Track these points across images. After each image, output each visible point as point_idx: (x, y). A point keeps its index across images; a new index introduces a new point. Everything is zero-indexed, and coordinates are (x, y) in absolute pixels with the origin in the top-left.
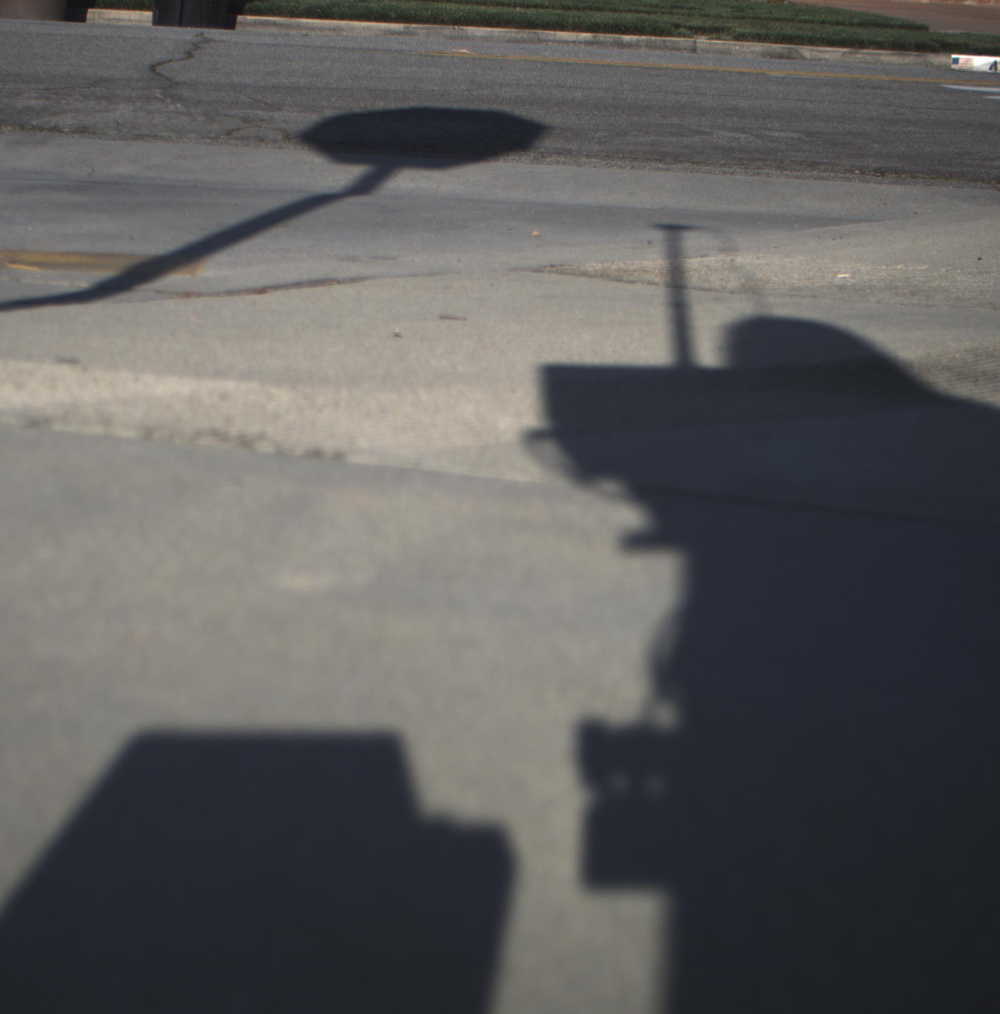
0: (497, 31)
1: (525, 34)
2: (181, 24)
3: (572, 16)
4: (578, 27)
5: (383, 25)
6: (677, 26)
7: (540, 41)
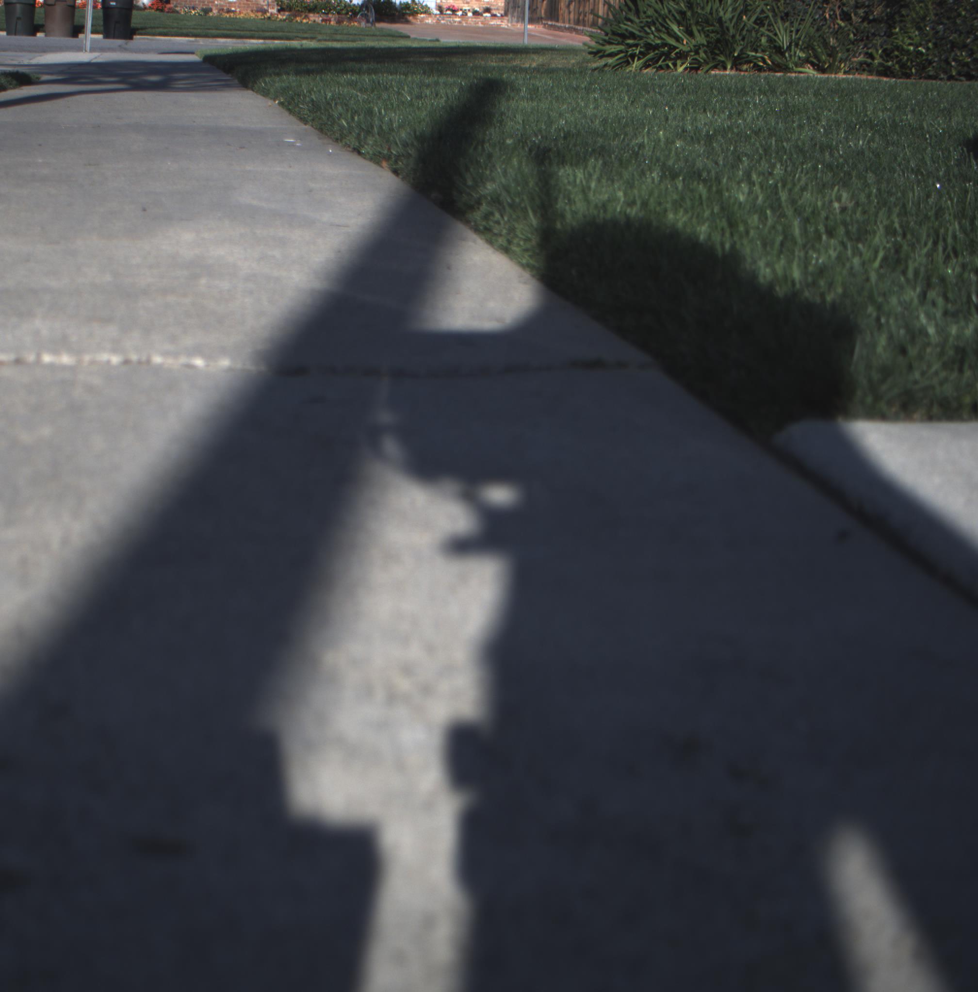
0: (229, 40)
1: (239, 41)
2: (114, 37)
3: (257, 34)
4: (259, 38)
5: (187, 39)
6: (298, 37)
7: (244, 43)
